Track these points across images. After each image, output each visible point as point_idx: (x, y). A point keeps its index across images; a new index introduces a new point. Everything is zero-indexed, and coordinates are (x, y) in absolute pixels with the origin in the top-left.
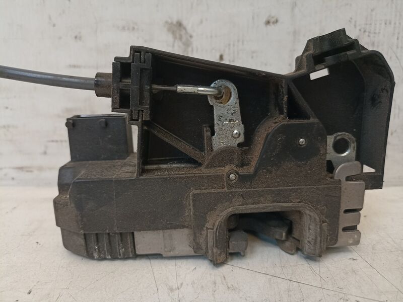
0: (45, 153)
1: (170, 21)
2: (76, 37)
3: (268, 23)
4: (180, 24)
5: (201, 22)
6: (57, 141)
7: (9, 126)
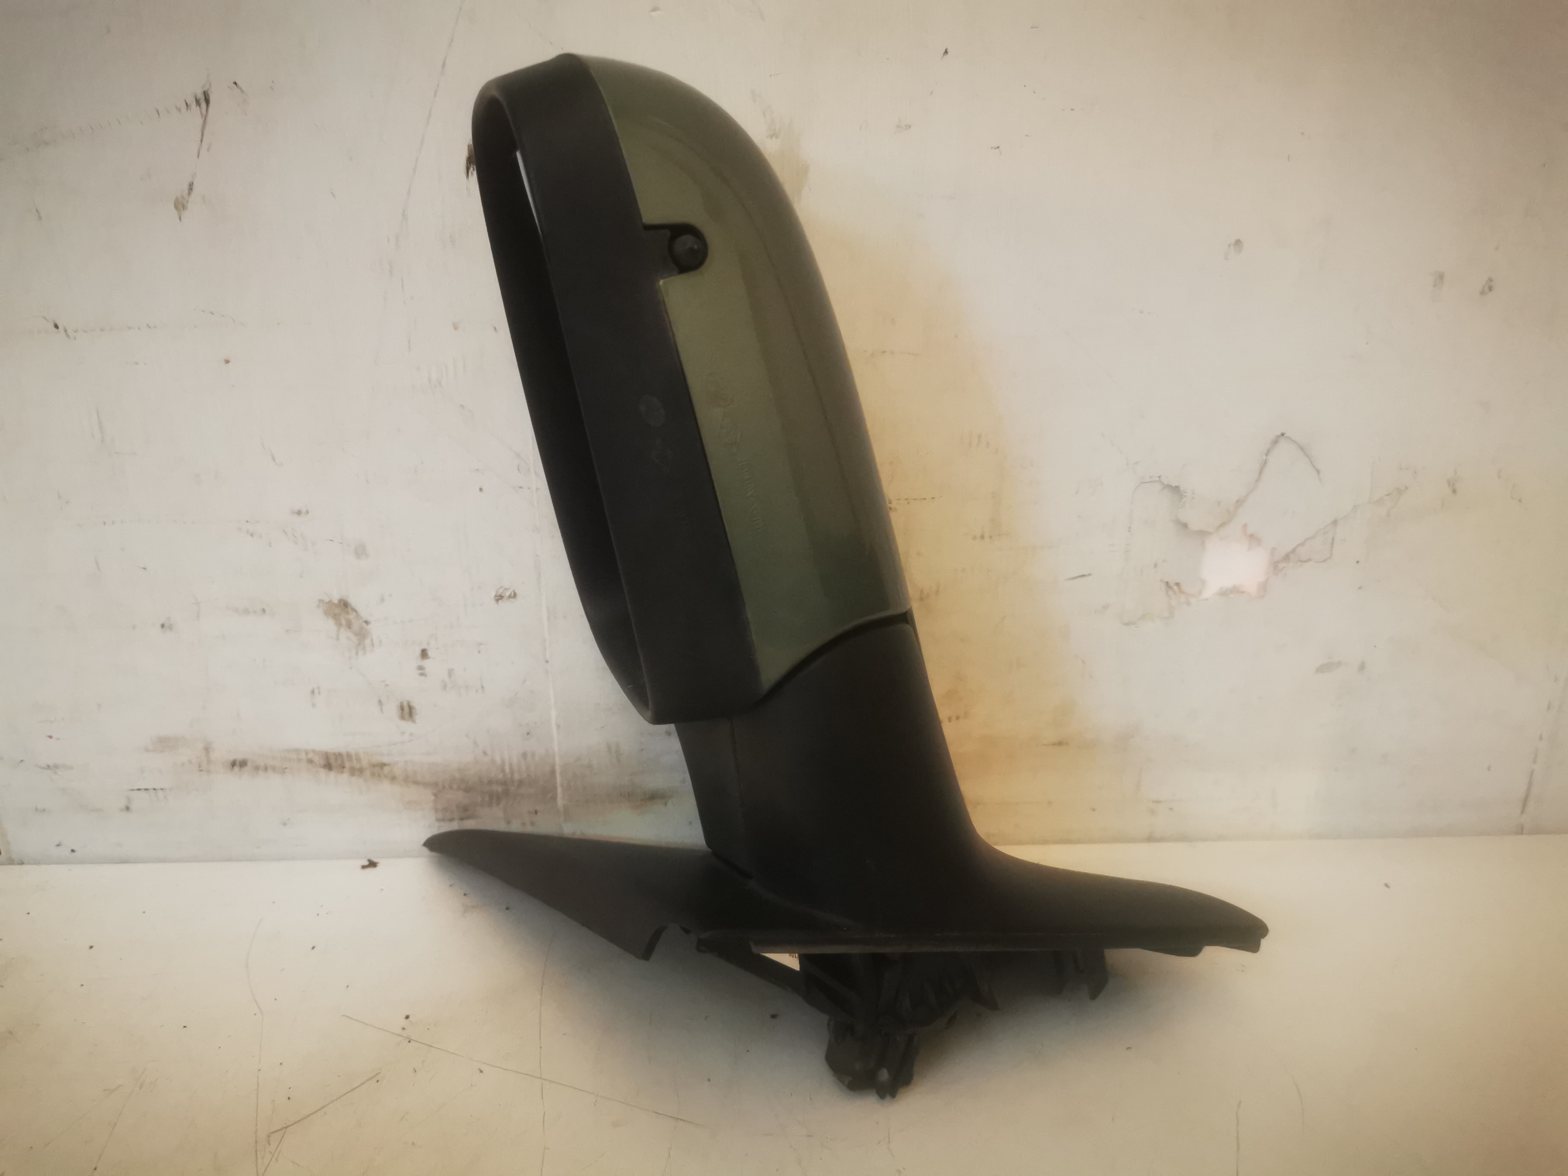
0: (128, 808)
1: (327, 600)
2: (163, 626)
3: (499, 598)
4: (344, 605)
5: (382, 600)
6: (146, 789)
7: (56, 767)
